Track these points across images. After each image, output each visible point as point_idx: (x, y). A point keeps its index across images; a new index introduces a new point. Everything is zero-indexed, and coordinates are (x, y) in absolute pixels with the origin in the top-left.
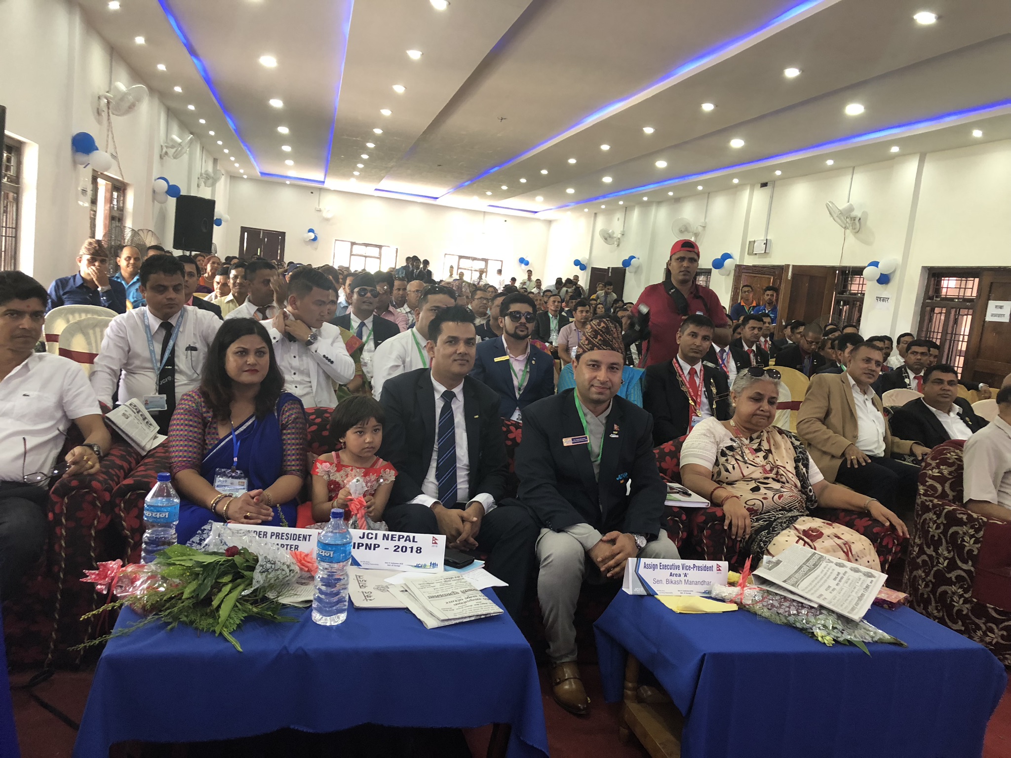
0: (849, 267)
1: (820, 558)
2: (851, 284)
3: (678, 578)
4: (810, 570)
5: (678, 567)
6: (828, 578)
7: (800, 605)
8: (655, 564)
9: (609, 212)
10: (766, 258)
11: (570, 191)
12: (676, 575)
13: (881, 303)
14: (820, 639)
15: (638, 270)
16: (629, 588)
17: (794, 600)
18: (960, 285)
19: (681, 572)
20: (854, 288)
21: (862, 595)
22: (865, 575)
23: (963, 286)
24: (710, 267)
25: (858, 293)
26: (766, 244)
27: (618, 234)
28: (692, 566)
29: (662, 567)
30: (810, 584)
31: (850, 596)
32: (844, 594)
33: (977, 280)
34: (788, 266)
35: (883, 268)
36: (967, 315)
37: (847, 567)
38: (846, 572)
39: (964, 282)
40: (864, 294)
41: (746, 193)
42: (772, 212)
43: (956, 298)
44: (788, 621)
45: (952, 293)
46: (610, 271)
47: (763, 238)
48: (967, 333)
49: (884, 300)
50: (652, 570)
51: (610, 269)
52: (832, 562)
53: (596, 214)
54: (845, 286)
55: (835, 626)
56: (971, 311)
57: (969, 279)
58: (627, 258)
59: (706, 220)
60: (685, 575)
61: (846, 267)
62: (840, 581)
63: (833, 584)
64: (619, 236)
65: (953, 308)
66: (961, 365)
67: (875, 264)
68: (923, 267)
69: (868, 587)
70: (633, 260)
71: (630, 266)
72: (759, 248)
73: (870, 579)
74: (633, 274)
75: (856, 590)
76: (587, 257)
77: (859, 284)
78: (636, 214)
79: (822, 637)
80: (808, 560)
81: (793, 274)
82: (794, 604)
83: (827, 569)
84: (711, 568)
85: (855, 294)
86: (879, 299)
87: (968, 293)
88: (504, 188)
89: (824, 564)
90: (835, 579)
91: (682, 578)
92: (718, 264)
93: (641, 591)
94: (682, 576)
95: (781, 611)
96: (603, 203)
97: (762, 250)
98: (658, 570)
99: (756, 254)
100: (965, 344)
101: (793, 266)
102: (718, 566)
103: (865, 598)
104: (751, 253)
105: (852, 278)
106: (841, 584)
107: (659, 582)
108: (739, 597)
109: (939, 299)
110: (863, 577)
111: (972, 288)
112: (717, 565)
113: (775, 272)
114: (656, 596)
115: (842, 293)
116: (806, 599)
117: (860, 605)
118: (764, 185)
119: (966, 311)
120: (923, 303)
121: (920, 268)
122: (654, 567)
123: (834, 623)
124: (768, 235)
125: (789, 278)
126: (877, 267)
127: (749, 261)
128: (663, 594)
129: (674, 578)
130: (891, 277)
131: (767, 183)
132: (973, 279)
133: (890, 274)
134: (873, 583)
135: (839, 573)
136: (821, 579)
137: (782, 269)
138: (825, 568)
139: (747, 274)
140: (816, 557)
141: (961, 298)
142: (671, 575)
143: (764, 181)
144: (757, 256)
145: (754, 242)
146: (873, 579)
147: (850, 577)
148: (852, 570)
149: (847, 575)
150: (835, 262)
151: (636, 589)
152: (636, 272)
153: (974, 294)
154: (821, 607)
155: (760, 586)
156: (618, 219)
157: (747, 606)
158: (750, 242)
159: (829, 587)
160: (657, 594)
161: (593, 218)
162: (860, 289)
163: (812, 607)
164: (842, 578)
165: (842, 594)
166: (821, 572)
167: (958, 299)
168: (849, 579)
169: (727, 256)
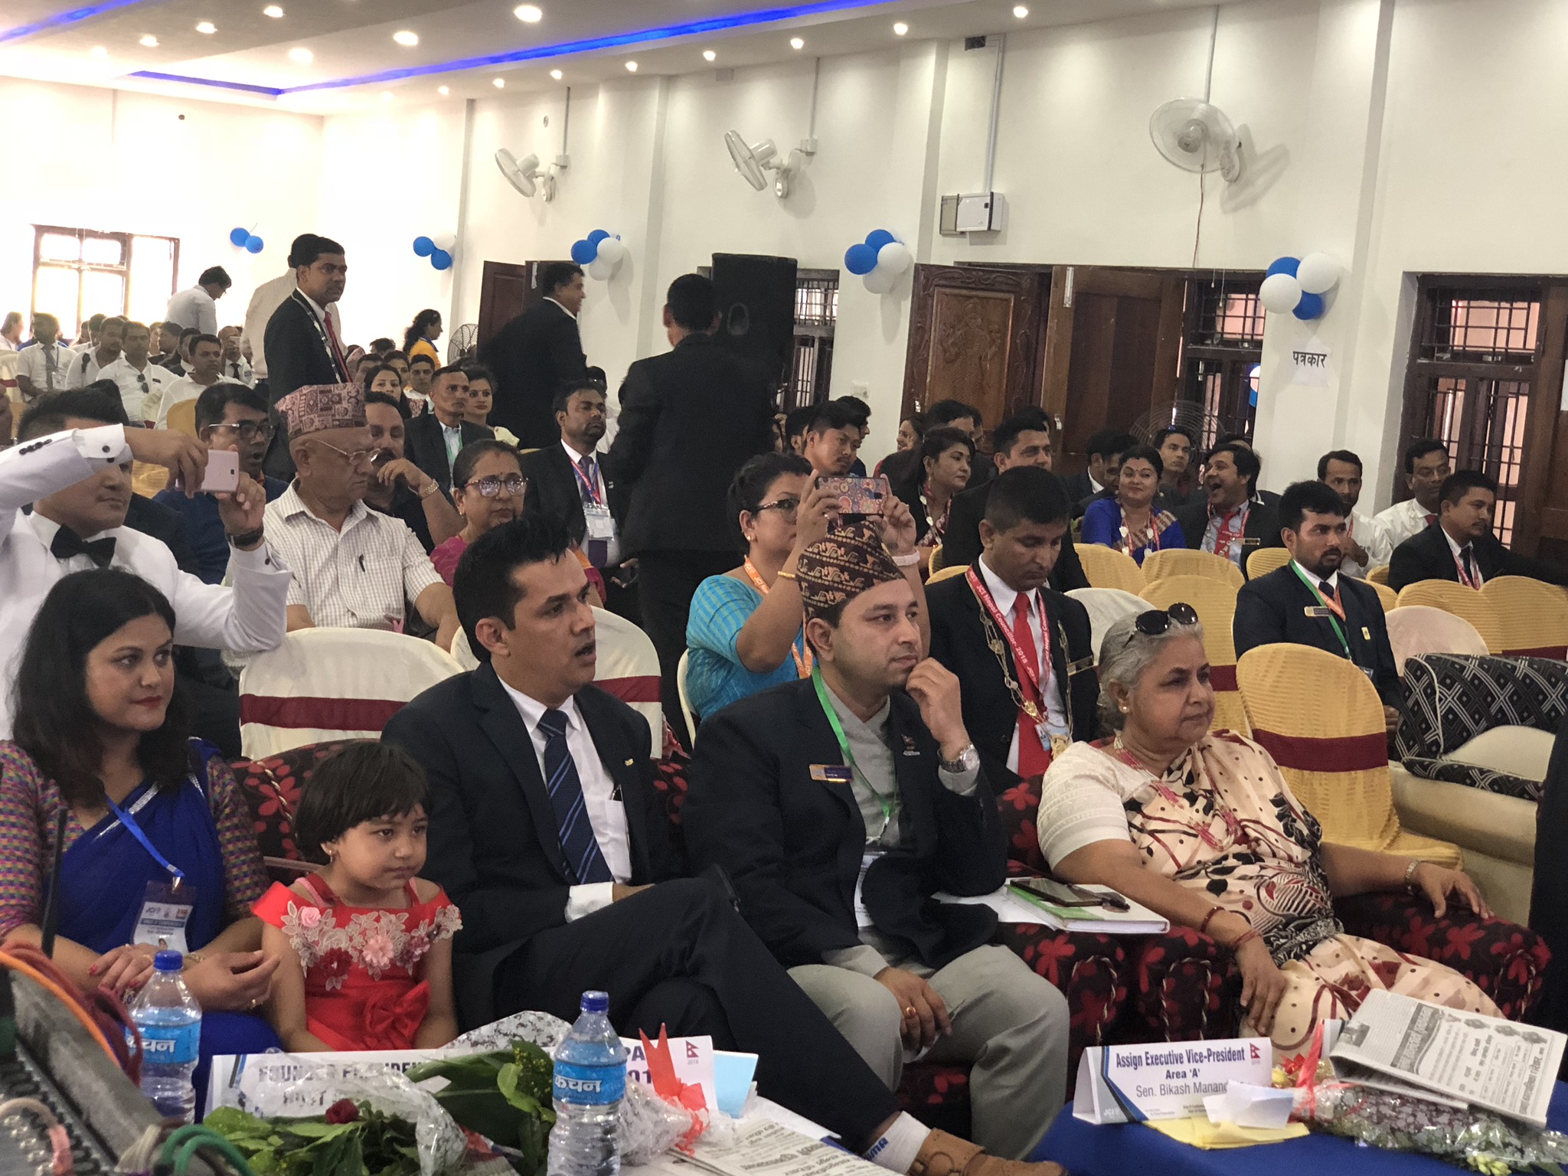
0: (1219, 272)
1: (1433, 1015)
2: (1224, 317)
3: (1180, 1082)
4: (1424, 1041)
5: (1179, 1059)
6: (1460, 1051)
7: (1433, 1108)
8: (1137, 1054)
9: (515, 101)
10: (991, 244)
11: (406, 38)
12: (1178, 1074)
13: (1305, 369)
14: (1483, 1169)
15: (618, 270)
16: (1093, 1111)
17: (1419, 1101)
18: (1497, 323)
19: (1187, 1067)
20: (1233, 326)
21: (1532, 1080)
22: (1526, 1039)
23: (1504, 322)
24: (840, 265)
25: (1243, 341)
26: (990, 206)
27: (547, 165)
28: (1205, 1054)
29: (1150, 1061)
30: (1436, 1067)
31: (1509, 1084)
32: (1498, 1079)
33: (1536, 307)
34: (1063, 268)
35: (1309, 276)
36: (1517, 396)
37: (1489, 1027)
38: (1489, 1039)
39: (1504, 314)
40: (1259, 344)
41: (928, 64)
42: (1001, 119)
43: (1488, 353)
44: (1415, 1142)
45: (1480, 340)
46: (535, 273)
47: (978, 188)
48: (1519, 442)
49: (1313, 359)
50: (1132, 1068)
51: (535, 267)
52: (1460, 1020)
53: (471, 103)
54: (1210, 323)
55: (1507, 1140)
56: (1525, 387)
57: (1515, 305)
58: (585, 238)
59: (815, 137)
60: (1195, 1074)
61: (1209, 272)
62: (1484, 1055)
63: (1473, 1063)
64: (554, 171)
65: (1482, 379)
66: (1509, 523)
67: (1288, 266)
68: (1408, 275)
69: (1537, 1062)
70: (603, 244)
71: (597, 262)
72: (973, 218)
73: (1537, 1047)
74: (604, 283)
75: (1517, 1071)
76: (454, 230)
77: (1245, 317)
78: (600, 109)
79: (1486, 1165)
80: (1414, 1021)
81: (1077, 294)
82: (1422, 1107)
83: (1453, 1034)
84: (1238, 1055)
85: (1235, 343)
86: (1301, 356)
87: (1516, 342)
88: (206, 27)
89: (1444, 1025)
90: (1474, 1053)
91: (1190, 1080)
92: (862, 260)
93: (1116, 1115)
94: (1189, 1075)
95: (1401, 1124)
96: (501, 75)
97: (981, 223)
98: (1144, 1069)
99: (963, 233)
100: (1515, 471)
101: (1079, 269)
102: (1254, 1049)
103: (1537, 1083)
104: (950, 231)
105: (1225, 301)
106: (1488, 1061)
107: (1146, 1092)
108: (1308, 1107)
109: (1447, 356)
110: (1524, 1045)
111: (1526, 330)
112: (1252, 1046)
113: (1018, 284)
114: (1145, 1122)
115: (1201, 339)
116: (1442, 1095)
117: (1532, 1098)
118: (975, 42)
119: (1513, 387)
120: (1409, 367)
121: (1401, 274)
122: (1135, 1062)
123: (1504, 1136)
124: (996, 182)
125: (1068, 303)
126: (1294, 275)
127: (947, 254)
128: (1158, 1117)
129: (1175, 1082)
130: (1328, 301)
131: (983, 38)
132: (1525, 305)
133: (1324, 294)
134: (1545, 1052)
135: (1478, 1042)
136: (1449, 1055)
137: (1044, 277)
138: (1449, 1032)
139: (948, 290)
140: (1426, 1014)
141: (1500, 354)
142: (1169, 1075)
143: (977, 32)
144: (967, 239)
145: (958, 199)
146: (1542, 1045)
147: (1499, 1047)
148: (1499, 1032)
149: (1493, 1042)
150: (1180, 260)
151: (1107, 1113)
152: (612, 277)
153: (1532, 344)
154: (1475, 1109)
155: (1344, 1080)
156: (546, 120)
157: (1326, 1124)
158: (943, 199)
159: (1468, 1070)
160: (1146, 1119)
161: (464, 115)
162: (1248, 330)
163: (1456, 1111)
164: (1486, 1050)
165: (1494, 1080)
166: (1445, 1042)
167: (1494, 354)
168: (1499, 1051)
169: (881, 238)
